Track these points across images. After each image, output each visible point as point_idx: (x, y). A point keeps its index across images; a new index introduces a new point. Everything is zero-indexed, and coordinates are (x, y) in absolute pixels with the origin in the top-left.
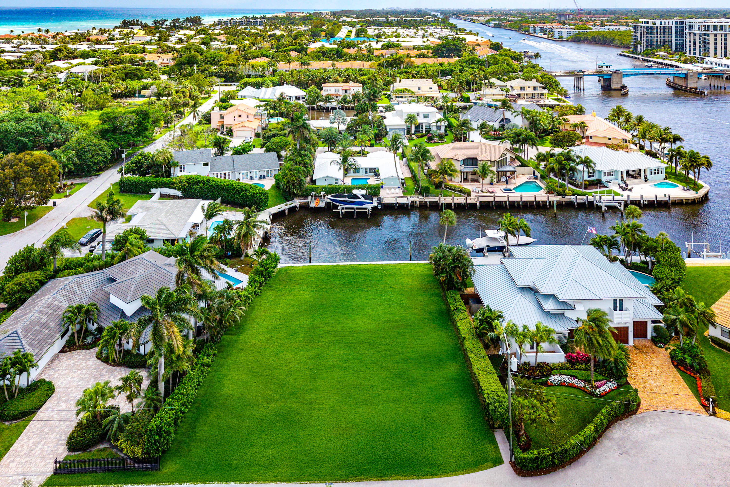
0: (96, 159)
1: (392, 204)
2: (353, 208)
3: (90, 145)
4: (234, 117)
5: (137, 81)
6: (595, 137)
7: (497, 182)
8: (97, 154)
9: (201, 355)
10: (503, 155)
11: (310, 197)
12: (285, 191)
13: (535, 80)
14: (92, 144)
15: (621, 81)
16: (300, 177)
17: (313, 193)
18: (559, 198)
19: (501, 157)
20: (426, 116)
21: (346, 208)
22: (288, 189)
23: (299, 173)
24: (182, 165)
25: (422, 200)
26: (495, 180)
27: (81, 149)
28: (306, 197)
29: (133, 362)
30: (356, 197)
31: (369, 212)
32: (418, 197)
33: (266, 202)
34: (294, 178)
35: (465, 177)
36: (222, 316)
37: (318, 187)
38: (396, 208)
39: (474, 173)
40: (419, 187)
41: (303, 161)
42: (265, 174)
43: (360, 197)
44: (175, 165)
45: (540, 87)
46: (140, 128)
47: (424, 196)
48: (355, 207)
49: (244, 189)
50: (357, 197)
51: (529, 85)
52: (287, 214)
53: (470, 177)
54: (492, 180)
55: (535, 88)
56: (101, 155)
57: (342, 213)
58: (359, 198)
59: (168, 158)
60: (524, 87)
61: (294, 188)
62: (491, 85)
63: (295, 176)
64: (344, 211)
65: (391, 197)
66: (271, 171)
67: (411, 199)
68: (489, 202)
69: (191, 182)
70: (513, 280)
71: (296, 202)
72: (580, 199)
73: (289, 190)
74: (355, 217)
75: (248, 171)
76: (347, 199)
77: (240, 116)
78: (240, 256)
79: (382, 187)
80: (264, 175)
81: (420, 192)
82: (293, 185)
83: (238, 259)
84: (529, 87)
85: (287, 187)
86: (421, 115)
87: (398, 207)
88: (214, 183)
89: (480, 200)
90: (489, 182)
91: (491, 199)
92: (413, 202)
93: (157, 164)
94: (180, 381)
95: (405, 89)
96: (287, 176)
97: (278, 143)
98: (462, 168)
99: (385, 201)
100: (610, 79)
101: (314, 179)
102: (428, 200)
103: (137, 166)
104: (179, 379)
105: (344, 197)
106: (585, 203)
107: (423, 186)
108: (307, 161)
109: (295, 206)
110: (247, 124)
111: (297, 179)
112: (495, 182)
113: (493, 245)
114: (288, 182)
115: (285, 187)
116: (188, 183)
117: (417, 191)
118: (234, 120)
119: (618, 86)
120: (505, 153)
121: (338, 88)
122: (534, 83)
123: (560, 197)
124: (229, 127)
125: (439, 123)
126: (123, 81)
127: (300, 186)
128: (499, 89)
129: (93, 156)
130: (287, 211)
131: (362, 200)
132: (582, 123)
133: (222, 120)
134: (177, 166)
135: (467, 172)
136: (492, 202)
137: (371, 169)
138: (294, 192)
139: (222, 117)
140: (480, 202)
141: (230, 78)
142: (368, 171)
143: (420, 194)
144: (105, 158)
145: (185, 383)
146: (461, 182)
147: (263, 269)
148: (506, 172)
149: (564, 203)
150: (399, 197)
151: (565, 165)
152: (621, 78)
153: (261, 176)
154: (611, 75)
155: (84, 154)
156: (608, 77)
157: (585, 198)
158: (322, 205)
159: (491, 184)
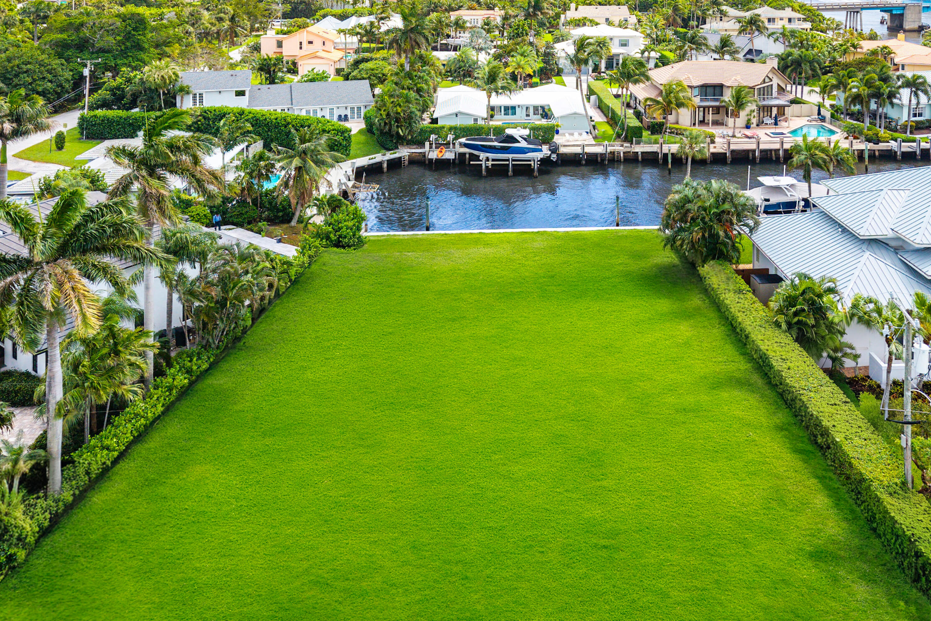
0: (39, 85)
1: (576, 155)
2: (508, 160)
3: (29, 63)
4: (301, 43)
5: (145, 7)
6: (909, 65)
7: (758, 125)
8: (44, 78)
9: (172, 370)
10: (767, 80)
11: (427, 144)
12: (382, 133)
13: (791, 9)
14: (34, 61)
15: (920, 19)
16: (409, 108)
17: (433, 137)
18: (870, 146)
19: (764, 82)
20: (624, 44)
21: (493, 160)
22: (387, 127)
23: (408, 101)
24: (198, 92)
25: (628, 150)
26: (754, 121)
27: (12, 67)
28: (421, 144)
29: (16, 392)
30: (511, 139)
31: (535, 166)
32: (622, 146)
33: (346, 146)
34: (399, 110)
35: (701, 119)
36: (225, 290)
37: (444, 127)
38: (584, 162)
39: (717, 110)
40: (623, 129)
41: (416, 85)
42: (348, 113)
43: (520, 139)
44: (184, 91)
45: (799, 20)
46: (128, 44)
47: (632, 144)
48: (510, 156)
49: (306, 124)
50: (516, 141)
51: (782, 16)
52: (385, 170)
53: (710, 117)
54: (749, 120)
55: (790, 20)
56: (50, 81)
57: (487, 167)
58: (519, 142)
59: (170, 77)
60: (774, 19)
61: (398, 127)
62: (723, 14)
63: (400, 106)
64: (490, 163)
65: (574, 145)
66: (359, 109)
67: (610, 149)
68: (747, 151)
69: (210, 115)
70: (845, 230)
71: (404, 152)
72: (906, 147)
73: (390, 130)
74: (510, 173)
75: (318, 108)
76: (496, 144)
77: (310, 42)
78: (289, 221)
79: (557, 132)
80: (346, 116)
81: (626, 137)
82: (397, 120)
83: (285, 226)
84: (781, 19)
85: (386, 124)
86: (616, 42)
87: (586, 160)
88: (251, 115)
89: (733, 147)
90: (744, 125)
91: (753, 146)
92: (612, 153)
93: (150, 89)
94: (109, 423)
95: (585, 18)
96: (385, 105)
97: (373, 70)
98: (697, 101)
99: (563, 150)
100: (902, 15)
101: (435, 116)
102: (639, 149)
103: (114, 94)
104: (109, 418)
105: (491, 140)
106: (915, 152)
107: (631, 125)
108: (423, 85)
109: (400, 158)
110: (322, 54)
111: (404, 111)
112: (754, 125)
113: (775, 199)
114: (388, 115)
115: (383, 124)
116: (205, 118)
117: (618, 136)
118: (301, 48)
119: (915, 26)
120: (770, 76)
121: (476, 17)
122: (788, 13)
123: (871, 144)
124: (290, 59)
125: (646, 54)
126: (122, 6)
127: (410, 124)
128: (734, 21)
129: (34, 80)
130: (385, 165)
131: (523, 144)
132: (886, 48)
133: (279, 50)
134: (188, 93)
135: (704, 108)
136: (754, 151)
137: (536, 108)
138: (398, 133)
139: (280, 44)
140: (733, 152)
141: (301, 11)
142: (531, 111)
143: (626, 140)
144: (58, 86)
145: (117, 427)
146: (694, 124)
147: (330, 229)
148: (771, 107)
149: (877, 153)
150: (588, 145)
151: (879, 88)
152: (920, 13)
153: (340, 116)
154: (904, 8)
155: (16, 76)
156: (898, 12)
157: (914, 144)
158: (449, 155)
159: (748, 127)
